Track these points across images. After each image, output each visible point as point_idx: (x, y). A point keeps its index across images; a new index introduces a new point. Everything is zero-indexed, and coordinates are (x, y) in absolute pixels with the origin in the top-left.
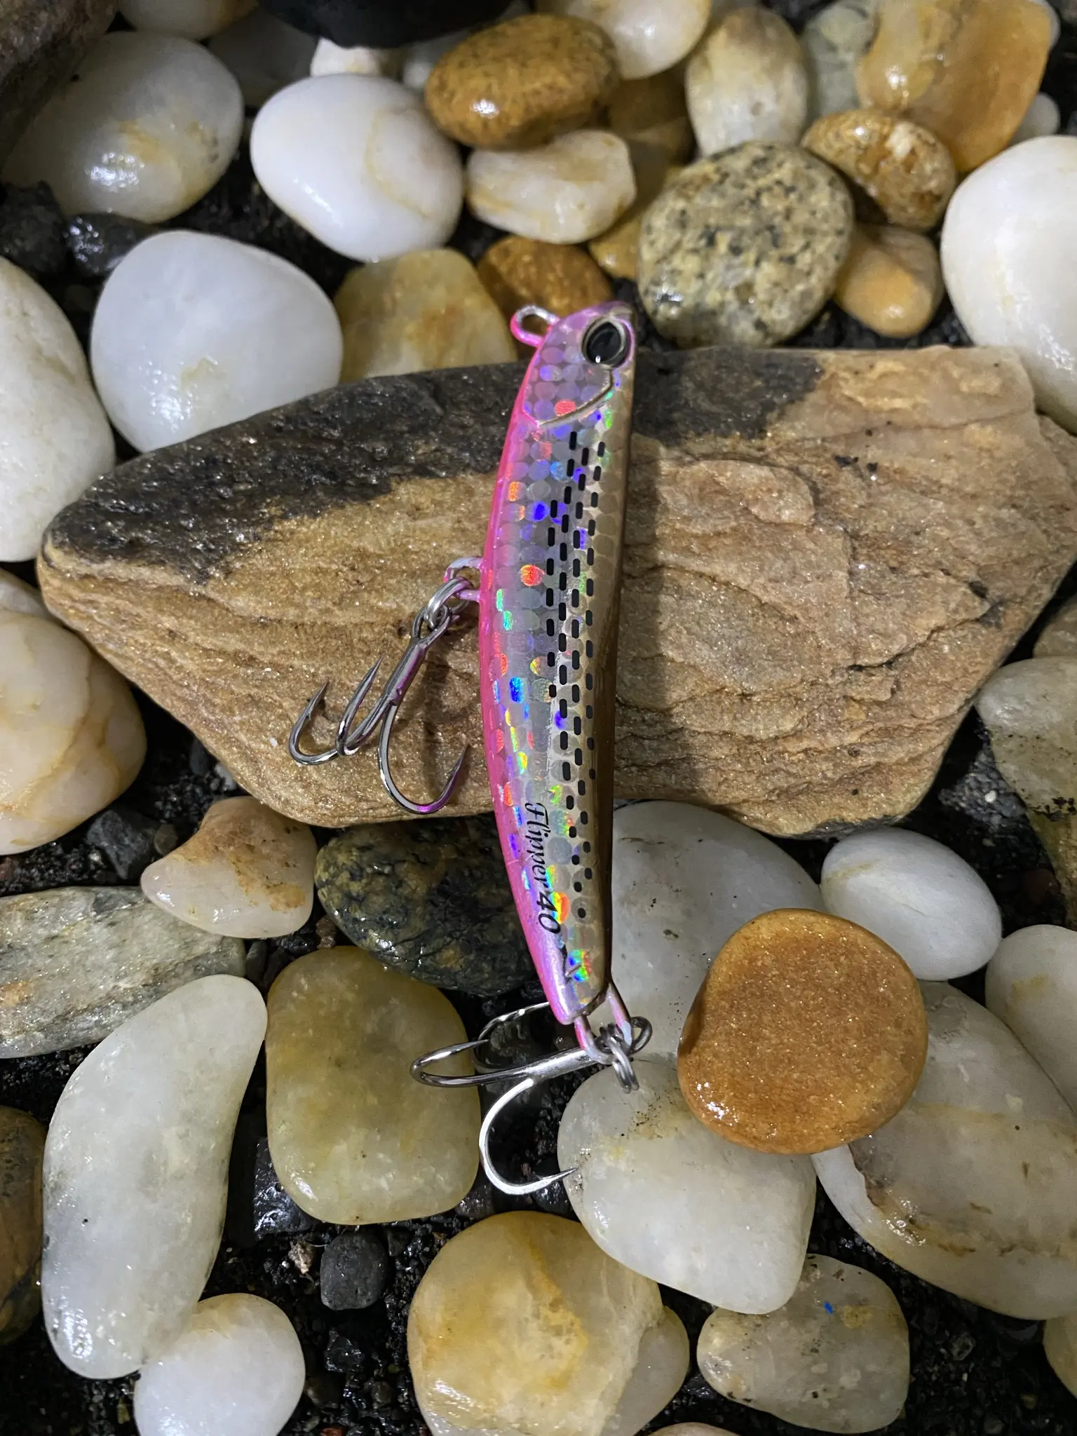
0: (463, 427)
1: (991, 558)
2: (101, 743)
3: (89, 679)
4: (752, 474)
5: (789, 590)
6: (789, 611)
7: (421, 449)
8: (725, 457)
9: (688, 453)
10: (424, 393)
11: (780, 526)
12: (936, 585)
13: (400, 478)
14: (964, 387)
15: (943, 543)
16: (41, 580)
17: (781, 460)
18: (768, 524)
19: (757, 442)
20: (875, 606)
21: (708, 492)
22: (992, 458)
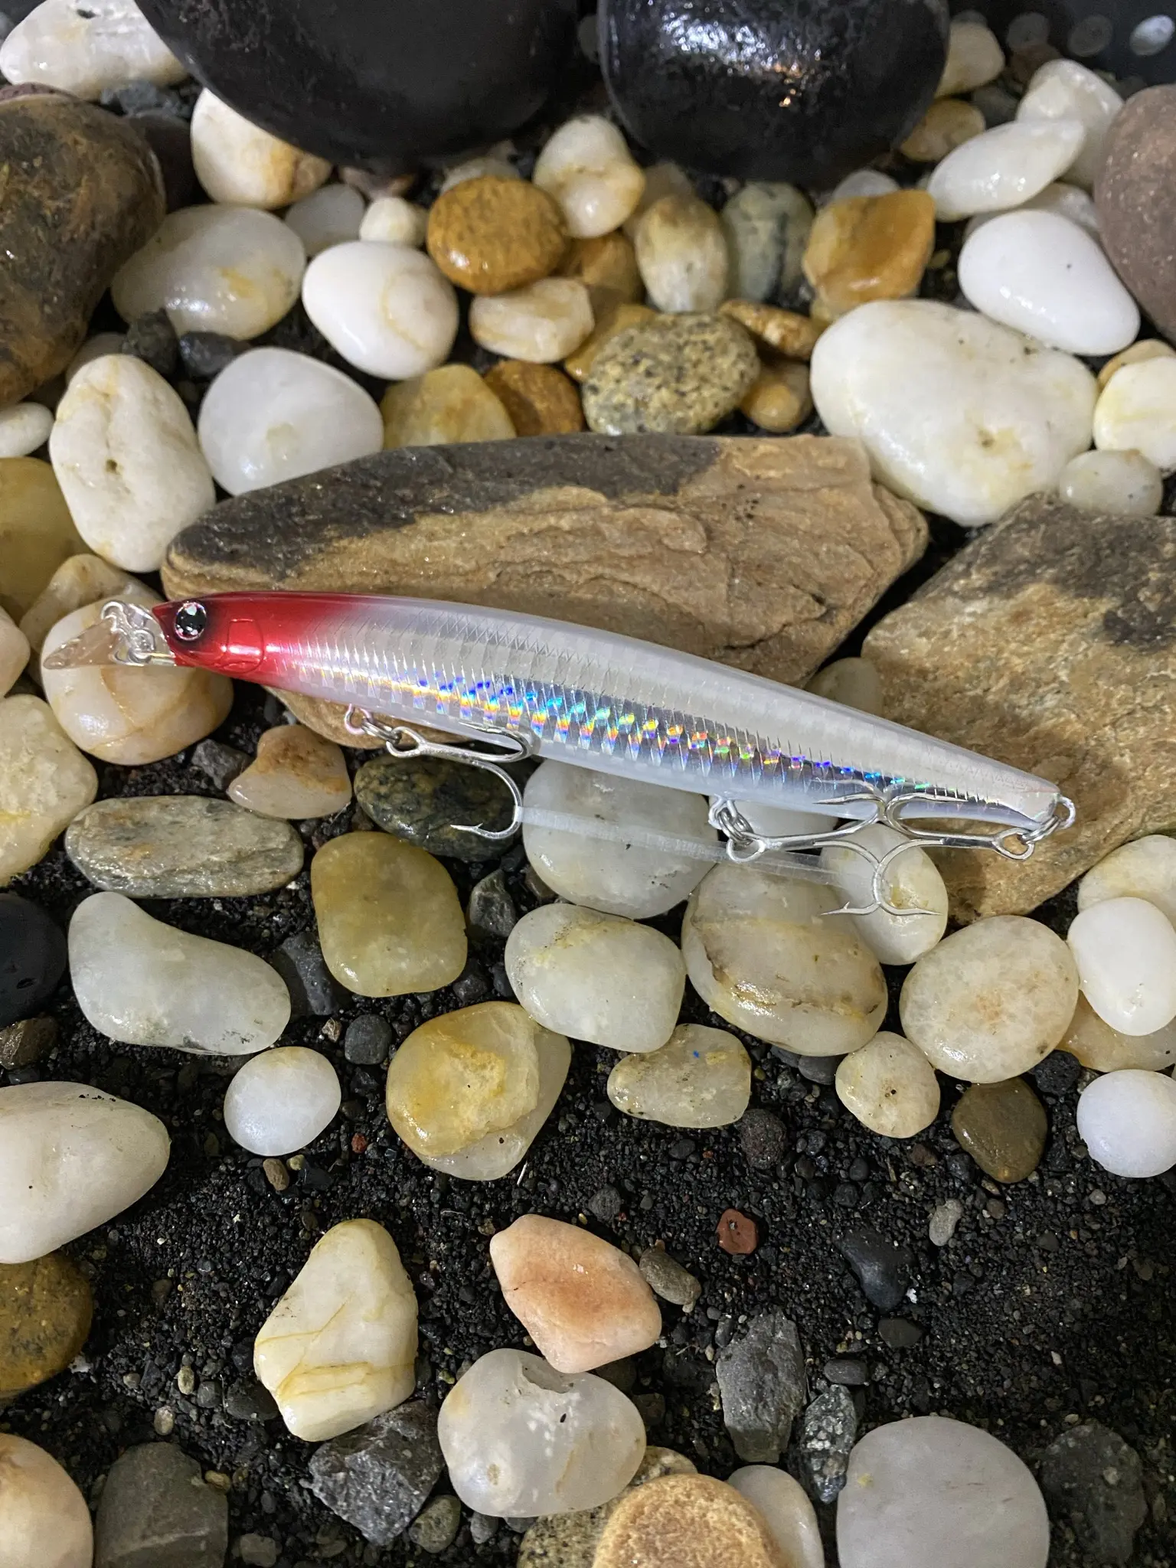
0: (466, 481)
1: (828, 578)
4: (664, 518)
5: (685, 595)
6: (686, 608)
7: (437, 495)
8: (648, 506)
9: (623, 503)
10: (441, 459)
11: (683, 552)
12: (787, 594)
13: (423, 513)
14: (820, 463)
15: (795, 567)
16: (164, 578)
17: (687, 510)
18: (674, 551)
19: (671, 498)
20: (744, 607)
21: (634, 528)
22: (836, 511)
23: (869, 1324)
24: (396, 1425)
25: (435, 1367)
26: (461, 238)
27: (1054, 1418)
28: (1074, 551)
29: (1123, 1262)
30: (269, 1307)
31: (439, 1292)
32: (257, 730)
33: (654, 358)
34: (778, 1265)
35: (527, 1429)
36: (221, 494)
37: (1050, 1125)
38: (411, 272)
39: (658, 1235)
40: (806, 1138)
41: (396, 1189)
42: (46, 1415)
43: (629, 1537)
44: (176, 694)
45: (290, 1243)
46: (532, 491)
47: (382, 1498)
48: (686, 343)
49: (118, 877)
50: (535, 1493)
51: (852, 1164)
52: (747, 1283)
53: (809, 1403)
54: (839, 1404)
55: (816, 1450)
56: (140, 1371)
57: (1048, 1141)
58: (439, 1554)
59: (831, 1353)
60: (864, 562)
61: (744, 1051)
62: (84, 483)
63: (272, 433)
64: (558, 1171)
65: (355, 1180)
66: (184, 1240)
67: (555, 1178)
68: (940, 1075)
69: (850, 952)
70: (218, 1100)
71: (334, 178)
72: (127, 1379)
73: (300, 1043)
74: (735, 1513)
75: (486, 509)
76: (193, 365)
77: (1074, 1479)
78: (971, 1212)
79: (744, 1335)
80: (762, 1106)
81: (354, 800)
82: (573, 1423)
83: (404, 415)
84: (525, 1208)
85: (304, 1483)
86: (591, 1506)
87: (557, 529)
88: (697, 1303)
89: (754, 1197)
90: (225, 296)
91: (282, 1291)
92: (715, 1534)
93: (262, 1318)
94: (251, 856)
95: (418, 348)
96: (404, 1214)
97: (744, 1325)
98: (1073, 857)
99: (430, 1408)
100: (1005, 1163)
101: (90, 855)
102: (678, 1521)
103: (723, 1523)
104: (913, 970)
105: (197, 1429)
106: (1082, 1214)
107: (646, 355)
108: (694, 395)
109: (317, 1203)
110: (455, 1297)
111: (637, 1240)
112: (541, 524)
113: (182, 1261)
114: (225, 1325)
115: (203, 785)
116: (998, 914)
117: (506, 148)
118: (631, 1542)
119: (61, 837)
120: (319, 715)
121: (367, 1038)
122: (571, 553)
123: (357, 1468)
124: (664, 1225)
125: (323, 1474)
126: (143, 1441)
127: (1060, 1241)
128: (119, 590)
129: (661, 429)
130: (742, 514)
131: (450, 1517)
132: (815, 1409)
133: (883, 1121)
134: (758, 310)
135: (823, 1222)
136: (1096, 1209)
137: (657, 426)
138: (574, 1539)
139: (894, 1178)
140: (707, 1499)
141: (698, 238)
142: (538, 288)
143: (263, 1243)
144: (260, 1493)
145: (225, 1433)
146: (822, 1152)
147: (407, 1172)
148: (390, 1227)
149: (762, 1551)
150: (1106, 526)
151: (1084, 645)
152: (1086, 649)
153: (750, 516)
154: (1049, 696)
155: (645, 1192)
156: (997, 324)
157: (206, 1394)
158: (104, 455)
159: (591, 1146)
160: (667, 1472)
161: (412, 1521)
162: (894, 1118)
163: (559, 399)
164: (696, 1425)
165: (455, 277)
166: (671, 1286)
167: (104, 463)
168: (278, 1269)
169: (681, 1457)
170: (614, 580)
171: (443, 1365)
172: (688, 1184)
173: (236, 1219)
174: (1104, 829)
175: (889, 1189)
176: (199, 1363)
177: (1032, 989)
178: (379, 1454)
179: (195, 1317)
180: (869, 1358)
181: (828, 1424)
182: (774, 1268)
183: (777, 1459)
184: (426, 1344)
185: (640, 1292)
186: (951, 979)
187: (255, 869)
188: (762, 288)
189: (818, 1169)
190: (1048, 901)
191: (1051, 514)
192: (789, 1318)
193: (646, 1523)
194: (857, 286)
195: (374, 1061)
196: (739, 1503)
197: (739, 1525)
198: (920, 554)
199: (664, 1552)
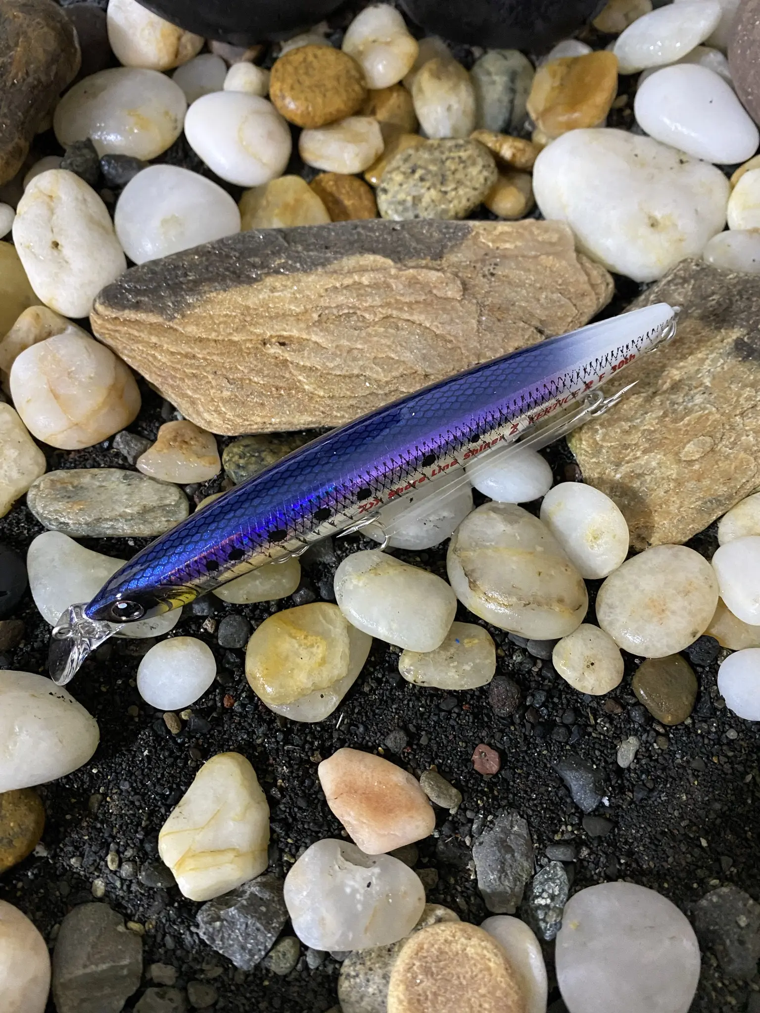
0: (297, 252)
1: (547, 316)
2: (121, 397)
3: (115, 368)
4: (434, 276)
5: (449, 328)
6: (449, 337)
7: (277, 262)
8: (422, 267)
9: (405, 266)
10: (279, 237)
11: (447, 299)
12: (519, 327)
13: (268, 274)
14: (540, 239)
15: (524, 309)
16: (92, 321)
17: (449, 270)
18: (441, 298)
19: (439, 262)
20: (489, 336)
21: (412, 283)
22: (551, 271)
23: (576, 821)
24: (255, 889)
25: (282, 851)
26: (292, 88)
27: (702, 882)
28: (714, 297)
29: (749, 778)
30: (169, 811)
31: (284, 801)
32: (157, 425)
33: (425, 168)
34: (514, 781)
35: (344, 891)
36: (130, 263)
37: (699, 686)
38: (257, 112)
39: (432, 761)
40: (533, 696)
41: (254, 732)
42: (20, 885)
43: (414, 965)
44: (100, 399)
45: (182, 769)
46: (342, 258)
47: (245, 939)
48: (447, 159)
49: (64, 523)
50: (351, 935)
51: (564, 713)
52: (493, 793)
53: (536, 873)
54: (557, 875)
55: (541, 905)
56: (82, 855)
57: (698, 697)
58: (286, 976)
59: (551, 840)
60: (570, 304)
61: (489, 637)
62: (35, 255)
63: (165, 222)
64: (364, 719)
65: (226, 726)
66: (111, 768)
67: (362, 723)
68: (623, 652)
69: (563, 569)
70: (133, 673)
71: (206, 50)
72: (73, 861)
73: (187, 634)
74: (485, 948)
75: (311, 269)
76: (111, 177)
77: (717, 924)
78: (646, 745)
79: (492, 829)
80: (503, 674)
81: (223, 470)
82: (376, 888)
83: (255, 210)
84: (342, 744)
85: (193, 929)
86: (388, 943)
87: (360, 283)
88: (460, 808)
89: (498, 735)
90: (132, 130)
91: (177, 801)
92: (473, 962)
93: (164, 819)
94: (153, 509)
95: (264, 164)
96: (259, 749)
97: (491, 822)
98: (715, 505)
99: (278, 879)
100: (668, 711)
101: (44, 508)
102: (447, 953)
103: (478, 954)
104: (605, 583)
105: (121, 893)
106: (721, 745)
107: (420, 167)
108: (453, 193)
109: (201, 741)
110: (294, 804)
111: (418, 765)
112: (348, 281)
113: (110, 781)
114: (139, 824)
115: (121, 462)
116: (664, 544)
117: (323, 28)
118: (415, 968)
119: (25, 495)
120: (198, 413)
121: (234, 630)
122: (369, 299)
123: (229, 919)
124: (437, 755)
125: (206, 923)
126: (85, 902)
127: (706, 764)
128: (61, 331)
129: (431, 216)
130: (487, 273)
131: (293, 951)
132: (539, 877)
133: (586, 684)
134: (496, 136)
135: (545, 752)
136: (731, 742)
137: (428, 215)
138: (377, 965)
139: (593, 722)
140: (466, 938)
141: (455, 88)
142: (345, 124)
143: (164, 769)
144: (164, 936)
145: (139, 896)
146: (544, 705)
147: (261, 720)
148: (250, 758)
149: (504, 972)
150: (735, 281)
151: (722, 361)
152: (723, 364)
153: (492, 275)
154: (698, 396)
155: (423, 733)
156: (661, 143)
157: (127, 870)
158: (50, 238)
159: (386, 702)
160: (439, 920)
161: (267, 954)
162: (592, 682)
163: (360, 198)
164: (459, 889)
165: (289, 116)
166: (441, 795)
167: (50, 244)
168: (174, 786)
169: (449, 911)
170: (400, 319)
171: (287, 849)
172: (453, 727)
173: (146, 753)
174: (735, 486)
175: (590, 729)
176: (121, 849)
177: (687, 593)
178: (243, 910)
179: (119, 819)
180: (576, 843)
181: (549, 888)
182: (512, 783)
183: (514, 911)
184: (275, 836)
185: (421, 800)
186: (631, 587)
187: (155, 518)
188: (500, 123)
189: (541, 716)
190: (697, 535)
191: (698, 272)
192: (522, 816)
193: (425, 955)
194: (563, 119)
195: (238, 646)
196: (488, 941)
197: (488, 955)
198: (609, 301)
199: (438, 974)
